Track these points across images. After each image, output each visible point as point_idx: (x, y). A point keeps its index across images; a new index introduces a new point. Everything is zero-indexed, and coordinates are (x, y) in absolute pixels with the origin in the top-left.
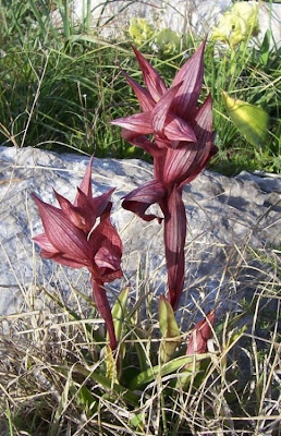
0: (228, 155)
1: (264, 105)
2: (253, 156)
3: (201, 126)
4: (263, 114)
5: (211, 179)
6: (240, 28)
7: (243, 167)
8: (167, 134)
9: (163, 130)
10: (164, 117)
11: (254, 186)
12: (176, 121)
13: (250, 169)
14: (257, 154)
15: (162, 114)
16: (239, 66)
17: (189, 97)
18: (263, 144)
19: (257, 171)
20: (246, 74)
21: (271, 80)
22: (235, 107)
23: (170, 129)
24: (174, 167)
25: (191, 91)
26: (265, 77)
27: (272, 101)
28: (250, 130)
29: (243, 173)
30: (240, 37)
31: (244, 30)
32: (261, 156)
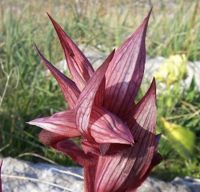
0: (165, 165)
1: (192, 129)
2: (184, 166)
3: (141, 125)
4: (191, 135)
5: (152, 183)
6: (174, 72)
7: (176, 174)
8: (94, 135)
9: (89, 129)
10: (89, 111)
11: (186, 189)
12: (107, 117)
13: (182, 175)
14: (187, 164)
15: (86, 107)
16: (173, 100)
17: (125, 87)
18: (192, 157)
19: (187, 178)
20: (178, 106)
21: (197, 110)
22: (171, 129)
23: (98, 128)
24: (105, 179)
25: (128, 79)
26: (193, 108)
27: (197, 125)
28: (182, 146)
29: (177, 179)
30: (174, 78)
31: (177, 73)
32: (190, 166)
